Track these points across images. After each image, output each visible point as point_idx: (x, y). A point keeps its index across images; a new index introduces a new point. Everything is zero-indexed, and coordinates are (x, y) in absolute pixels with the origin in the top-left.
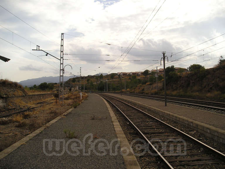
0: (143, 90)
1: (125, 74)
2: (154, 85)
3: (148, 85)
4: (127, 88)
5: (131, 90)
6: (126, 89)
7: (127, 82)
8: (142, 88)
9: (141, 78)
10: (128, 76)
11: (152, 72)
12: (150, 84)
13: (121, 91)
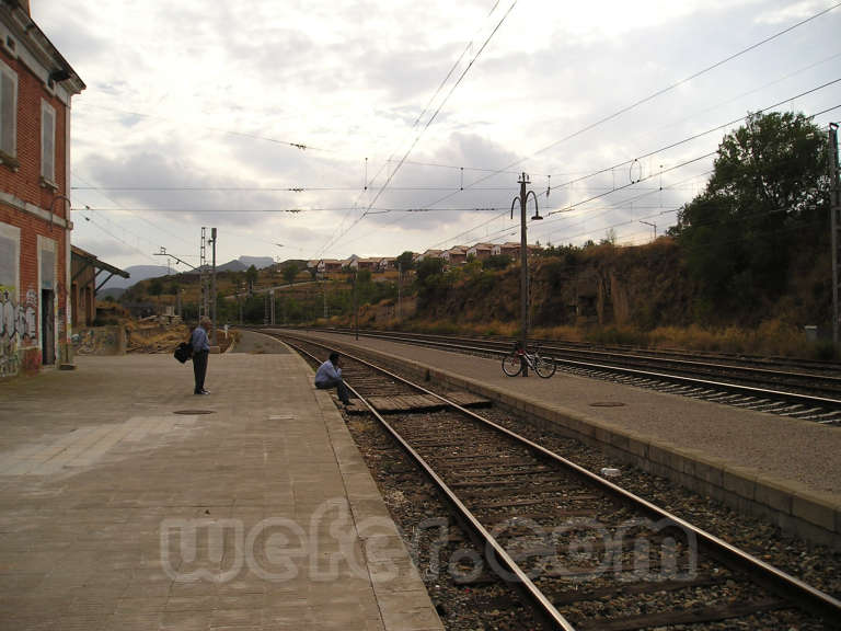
0: (373, 319)
1: (332, 266)
2: (398, 307)
3: (385, 305)
4: (330, 315)
5: (342, 320)
6: (329, 317)
7: (341, 294)
8: (371, 313)
9: (389, 278)
10: (344, 273)
11: (425, 259)
12: (390, 304)
13: (313, 323)
